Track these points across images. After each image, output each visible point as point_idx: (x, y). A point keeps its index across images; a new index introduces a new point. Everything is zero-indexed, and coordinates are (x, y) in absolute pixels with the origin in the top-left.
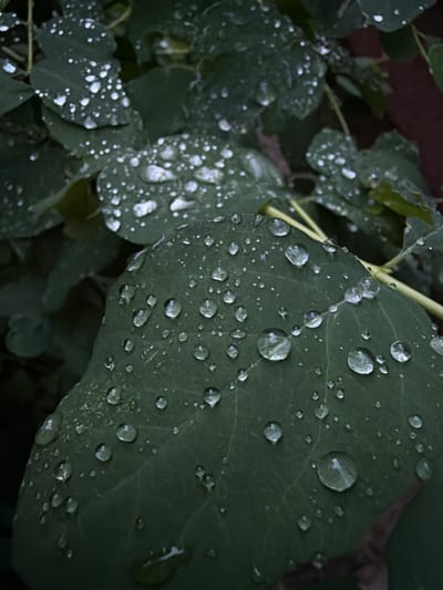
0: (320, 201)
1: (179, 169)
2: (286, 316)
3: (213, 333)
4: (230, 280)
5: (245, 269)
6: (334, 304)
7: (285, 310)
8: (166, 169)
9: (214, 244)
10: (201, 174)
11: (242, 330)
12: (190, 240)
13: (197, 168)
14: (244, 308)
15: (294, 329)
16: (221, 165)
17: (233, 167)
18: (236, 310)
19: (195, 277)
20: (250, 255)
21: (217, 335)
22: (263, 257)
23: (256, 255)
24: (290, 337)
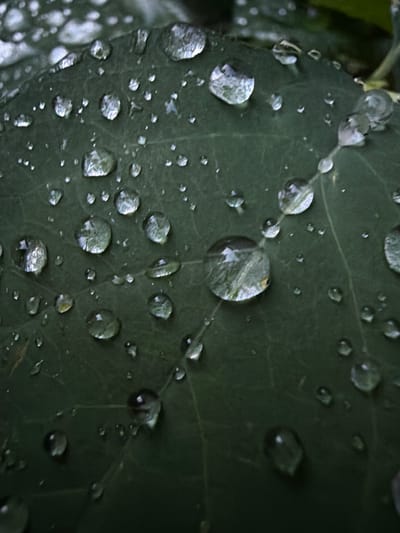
0: (245, 33)
1: (36, 37)
2: (243, 206)
3: (116, 280)
4: (120, 170)
5: (142, 141)
6: (325, 156)
7: (239, 196)
8: (17, 43)
9: (73, 112)
10: (68, 35)
11: (168, 259)
12: (29, 116)
13: (61, 28)
14: (159, 214)
15: (266, 227)
16: (95, 15)
17: (112, 14)
18: (146, 223)
19: (58, 184)
20: (146, 109)
21: (124, 282)
22: (170, 106)
23: (156, 106)
24: (262, 243)
